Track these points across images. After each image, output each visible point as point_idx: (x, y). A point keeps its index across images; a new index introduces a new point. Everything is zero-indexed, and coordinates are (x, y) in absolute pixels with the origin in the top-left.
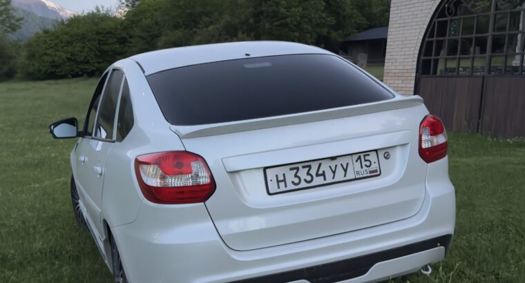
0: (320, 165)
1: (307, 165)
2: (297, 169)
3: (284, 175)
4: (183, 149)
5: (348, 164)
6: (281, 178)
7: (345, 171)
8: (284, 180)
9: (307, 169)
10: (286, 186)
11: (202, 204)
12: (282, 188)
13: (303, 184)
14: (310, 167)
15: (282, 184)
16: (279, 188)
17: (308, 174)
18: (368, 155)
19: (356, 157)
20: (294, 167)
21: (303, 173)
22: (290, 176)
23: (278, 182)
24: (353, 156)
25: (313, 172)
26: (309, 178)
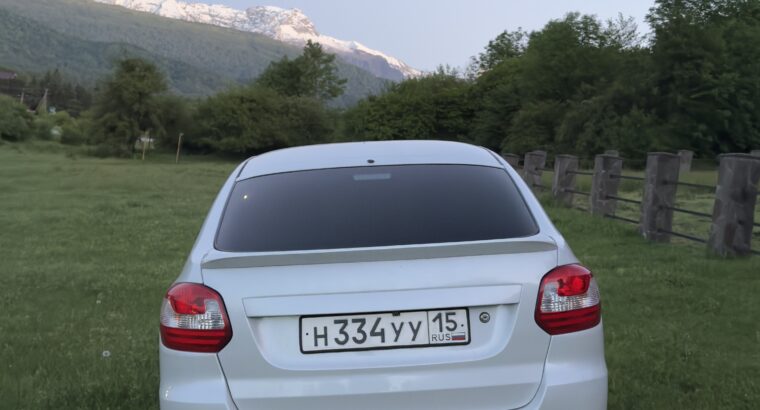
0: (379, 320)
1: (359, 318)
2: (345, 323)
3: (325, 328)
4: (201, 282)
5: (420, 323)
6: (321, 332)
7: (415, 332)
8: (325, 336)
9: (359, 324)
10: (326, 344)
11: (215, 354)
12: (321, 345)
13: (351, 344)
14: (363, 322)
15: (321, 341)
16: (316, 345)
17: (360, 330)
18: (454, 314)
19: (433, 315)
20: (341, 318)
21: (352, 329)
22: (334, 331)
23: (317, 337)
24: (430, 313)
25: (367, 329)
26: (360, 337)
